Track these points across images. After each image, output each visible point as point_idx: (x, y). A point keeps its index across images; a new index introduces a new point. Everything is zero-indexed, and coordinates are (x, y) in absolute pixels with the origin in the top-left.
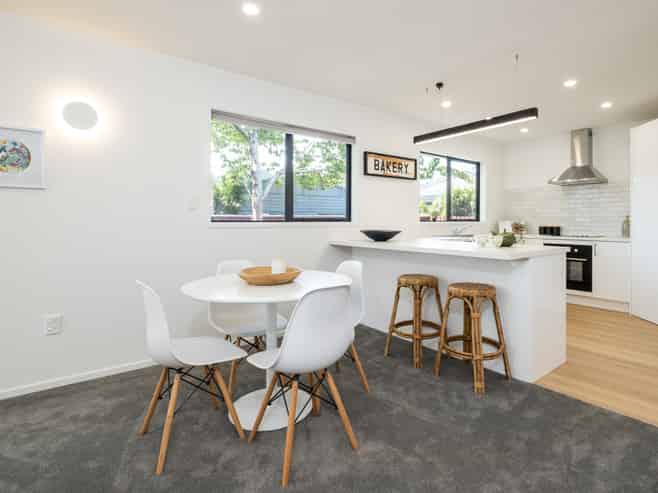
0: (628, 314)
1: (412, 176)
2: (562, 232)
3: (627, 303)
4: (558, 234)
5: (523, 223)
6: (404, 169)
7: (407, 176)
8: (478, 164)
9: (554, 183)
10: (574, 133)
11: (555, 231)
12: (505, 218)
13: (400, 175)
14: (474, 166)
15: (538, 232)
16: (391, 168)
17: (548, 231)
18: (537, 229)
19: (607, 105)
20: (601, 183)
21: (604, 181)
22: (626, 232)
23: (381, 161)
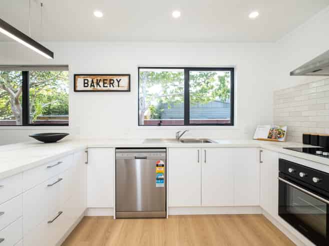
1: (126, 89)
5: (285, 129)
6: (116, 83)
7: (120, 89)
13: (112, 88)
15: (301, 140)
16: (101, 84)
23: (90, 80)
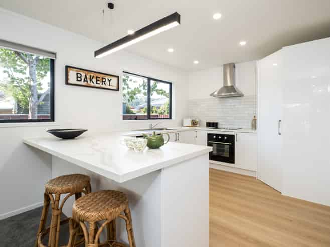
0: (255, 178)
1: (116, 88)
2: (219, 126)
3: (255, 172)
4: (217, 128)
5: (197, 120)
6: (107, 82)
7: (110, 87)
8: (171, 84)
9: (214, 96)
10: (225, 66)
11: (215, 125)
12: (187, 117)
13: (103, 86)
14: (168, 85)
15: (205, 125)
16: (94, 80)
17: (211, 125)
18: (206, 124)
19: (243, 43)
20: (240, 96)
21: (241, 95)
22: (254, 126)
23: (83, 74)
